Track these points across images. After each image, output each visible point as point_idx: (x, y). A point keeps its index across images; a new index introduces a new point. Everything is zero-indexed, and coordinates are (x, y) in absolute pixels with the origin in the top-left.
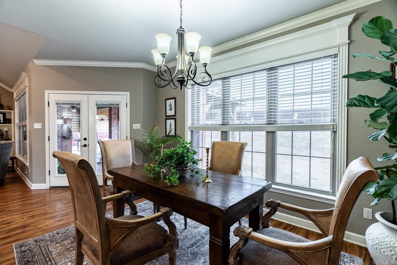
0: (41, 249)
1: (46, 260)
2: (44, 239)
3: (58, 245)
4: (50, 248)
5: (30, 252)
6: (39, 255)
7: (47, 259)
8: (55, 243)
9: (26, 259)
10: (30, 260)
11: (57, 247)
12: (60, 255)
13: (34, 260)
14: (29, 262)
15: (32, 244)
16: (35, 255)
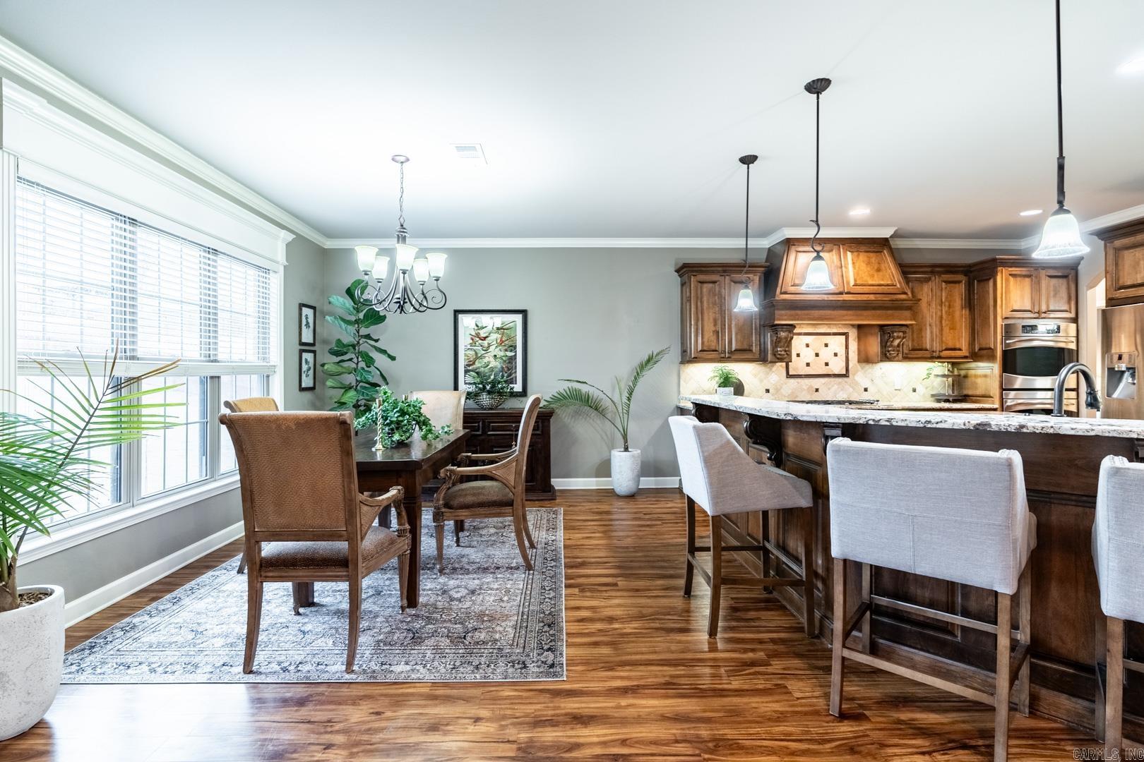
0: (525, 642)
1: (528, 616)
2: (509, 665)
3: (497, 636)
4: (512, 635)
5: (543, 643)
6: (532, 631)
7: (525, 617)
8: (499, 644)
9: (551, 632)
10: (546, 628)
11: (501, 633)
12: (507, 615)
13: (542, 624)
14: (549, 626)
15: (533, 662)
16: (538, 632)
